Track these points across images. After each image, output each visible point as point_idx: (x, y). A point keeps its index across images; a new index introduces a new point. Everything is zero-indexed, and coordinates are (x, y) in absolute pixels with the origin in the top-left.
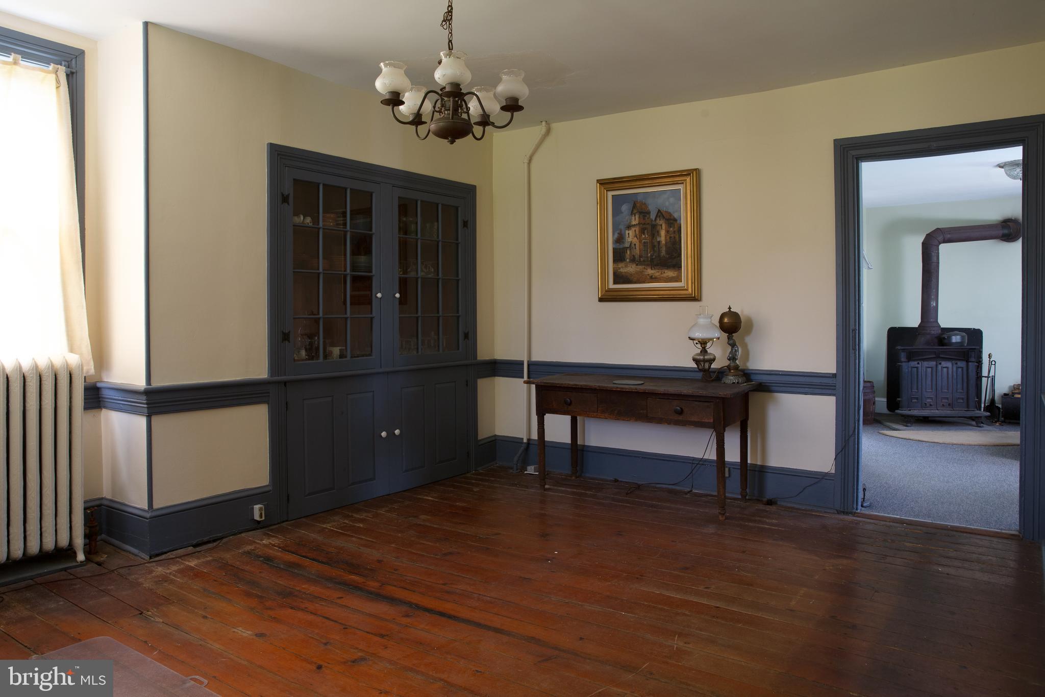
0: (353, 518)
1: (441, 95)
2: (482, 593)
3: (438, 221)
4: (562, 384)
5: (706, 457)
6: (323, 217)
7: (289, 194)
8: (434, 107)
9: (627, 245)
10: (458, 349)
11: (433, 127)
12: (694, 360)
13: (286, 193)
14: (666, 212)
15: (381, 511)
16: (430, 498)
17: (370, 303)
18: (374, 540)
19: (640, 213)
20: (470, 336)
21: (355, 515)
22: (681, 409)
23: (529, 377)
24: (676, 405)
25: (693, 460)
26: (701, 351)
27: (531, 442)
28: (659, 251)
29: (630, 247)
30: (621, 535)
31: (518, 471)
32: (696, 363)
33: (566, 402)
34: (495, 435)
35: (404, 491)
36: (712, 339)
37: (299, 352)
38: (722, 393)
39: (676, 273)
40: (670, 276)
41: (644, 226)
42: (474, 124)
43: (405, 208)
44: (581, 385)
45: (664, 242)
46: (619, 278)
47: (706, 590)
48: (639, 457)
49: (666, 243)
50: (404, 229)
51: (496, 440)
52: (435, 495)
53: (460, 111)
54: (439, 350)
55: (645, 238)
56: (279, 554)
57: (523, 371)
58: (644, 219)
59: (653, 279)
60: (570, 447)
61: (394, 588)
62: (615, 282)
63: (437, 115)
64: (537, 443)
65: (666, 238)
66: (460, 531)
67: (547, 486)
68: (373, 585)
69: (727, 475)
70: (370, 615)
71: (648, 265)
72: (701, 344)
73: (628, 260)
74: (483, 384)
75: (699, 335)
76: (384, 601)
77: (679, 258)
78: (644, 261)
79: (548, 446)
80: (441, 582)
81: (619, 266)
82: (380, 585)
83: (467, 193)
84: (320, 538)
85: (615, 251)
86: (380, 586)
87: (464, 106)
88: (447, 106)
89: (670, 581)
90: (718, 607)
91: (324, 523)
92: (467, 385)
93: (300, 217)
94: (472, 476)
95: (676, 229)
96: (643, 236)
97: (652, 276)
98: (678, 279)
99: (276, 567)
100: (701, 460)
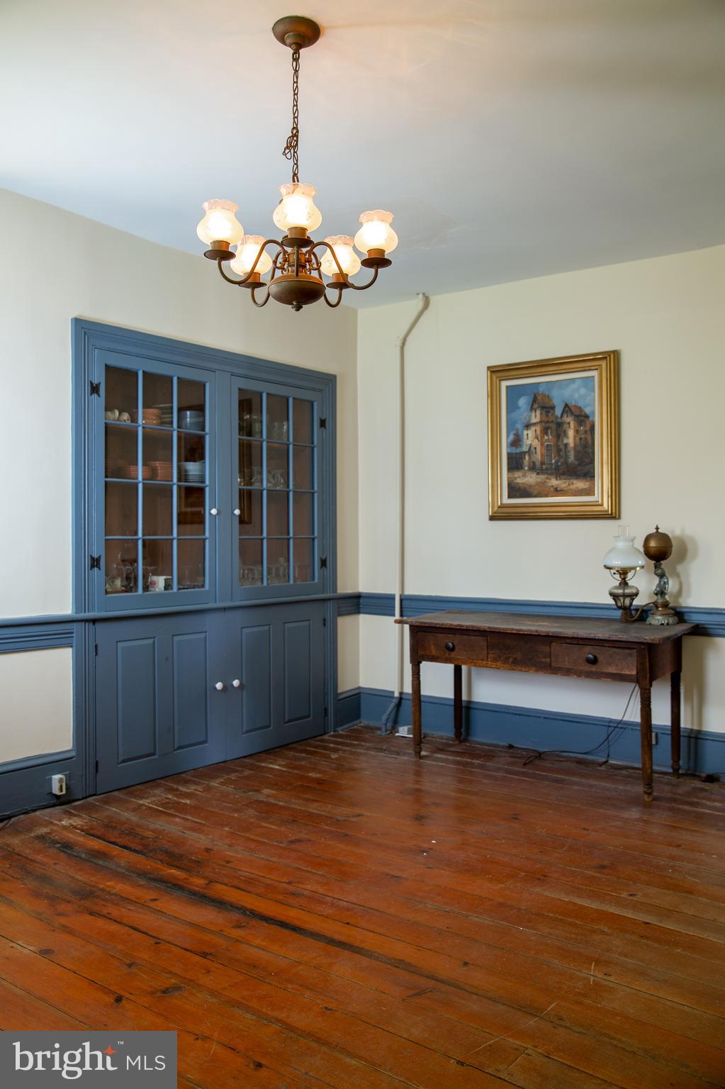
0: (179, 792)
1: (281, 244)
2: (336, 896)
3: (288, 420)
4: (442, 624)
5: (626, 719)
6: (143, 413)
7: (100, 383)
8: (275, 262)
9: (525, 449)
10: (314, 580)
11: (274, 289)
12: (611, 594)
13: (96, 382)
14: (575, 406)
15: (214, 784)
16: (277, 767)
17: (202, 522)
18: (203, 822)
19: (543, 408)
20: (327, 564)
21: (181, 788)
22: (595, 656)
23: (401, 615)
24: (589, 652)
25: (610, 722)
26: (620, 584)
27: (403, 697)
28: (567, 457)
29: (529, 452)
30: (517, 819)
31: (388, 732)
32: (614, 599)
33: (447, 647)
34: (359, 688)
35: (245, 757)
36: (634, 568)
37: (113, 582)
38: (648, 637)
39: (587, 483)
40: (580, 488)
41: (548, 425)
42: (327, 286)
43: (247, 404)
44: (467, 626)
45: (572, 445)
46: (514, 491)
47: (631, 898)
48: (540, 717)
49: (575, 446)
50: (246, 429)
51: (360, 693)
52: (284, 763)
53: (308, 267)
54: (289, 581)
55: (548, 440)
56: (81, 839)
57: (394, 607)
58: (547, 416)
59: (558, 492)
60: (452, 703)
61: (225, 887)
62: (509, 497)
63: (278, 273)
64: (411, 697)
65: (575, 439)
66: (311, 811)
67: (423, 753)
68: (197, 882)
69: (654, 742)
70: (192, 924)
71: (551, 474)
72: (620, 574)
73: (526, 468)
74: (344, 623)
75: (618, 562)
76: (210, 905)
77: (590, 466)
78: (547, 469)
79: (426, 702)
80: (285, 880)
81: (516, 476)
82: (207, 882)
83: (325, 384)
84: (133, 818)
85: (510, 456)
86: (207, 884)
87: (314, 261)
88: (291, 261)
89: (582, 884)
90: (648, 923)
91: (142, 798)
92: (324, 624)
93: (114, 412)
94: (331, 738)
95: (588, 428)
96: (546, 438)
97: (557, 488)
98: (590, 492)
99: (75, 856)
100: (620, 722)
